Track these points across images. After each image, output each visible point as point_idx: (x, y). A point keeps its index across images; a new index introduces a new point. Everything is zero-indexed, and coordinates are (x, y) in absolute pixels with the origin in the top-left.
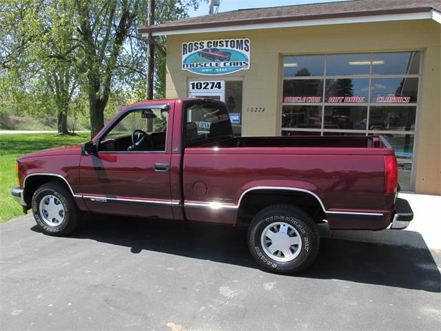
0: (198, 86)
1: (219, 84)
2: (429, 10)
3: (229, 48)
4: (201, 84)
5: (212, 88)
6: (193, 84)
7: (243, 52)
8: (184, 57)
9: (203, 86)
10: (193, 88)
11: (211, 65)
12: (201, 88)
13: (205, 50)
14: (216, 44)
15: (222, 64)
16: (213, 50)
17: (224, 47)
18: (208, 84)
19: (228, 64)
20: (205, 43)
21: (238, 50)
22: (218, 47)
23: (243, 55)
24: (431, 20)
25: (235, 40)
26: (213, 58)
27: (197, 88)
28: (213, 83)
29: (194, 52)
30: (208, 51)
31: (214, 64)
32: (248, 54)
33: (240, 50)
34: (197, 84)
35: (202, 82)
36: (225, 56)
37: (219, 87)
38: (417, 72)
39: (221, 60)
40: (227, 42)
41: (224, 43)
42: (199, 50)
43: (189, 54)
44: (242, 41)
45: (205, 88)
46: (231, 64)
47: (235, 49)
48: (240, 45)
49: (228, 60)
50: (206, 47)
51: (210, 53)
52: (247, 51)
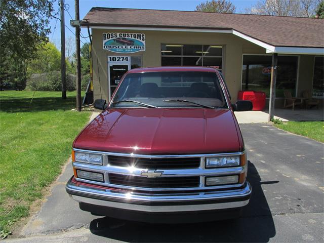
0: (114, 59)
1: (127, 58)
2: (231, 29)
3: (133, 38)
4: (115, 58)
5: (123, 60)
6: (110, 58)
7: (141, 41)
8: (104, 42)
9: (117, 59)
10: (111, 60)
11: (122, 47)
12: (115, 60)
13: (118, 38)
14: (124, 35)
15: (129, 47)
16: (123, 39)
17: (130, 38)
18: (120, 58)
19: (132, 47)
20: (118, 34)
21: (138, 40)
22: (126, 37)
23: (142, 43)
24: (232, 34)
25: (137, 34)
26: (123, 43)
27: (113, 60)
28: (123, 58)
29: (110, 39)
30: (120, 39)
31: (124, 47)
32: (144, 42)
33: (140, 40)
34: (113, 58)
35: (116, 57)
36: (131, 43)
37: (127, 60)
38: (221, 55)
39: (129, 45)
40: (131, 35)
41: (130, 35)
42: (114, 38)
43: (107, 40)
44: (140, 35)
45: (118, 60)
46: (134, 47)
47: (136, 39)
48: (139, 37)
49: (133, 45)
50: (118, 37)
51: (121, 40)
52: (144, 40)
